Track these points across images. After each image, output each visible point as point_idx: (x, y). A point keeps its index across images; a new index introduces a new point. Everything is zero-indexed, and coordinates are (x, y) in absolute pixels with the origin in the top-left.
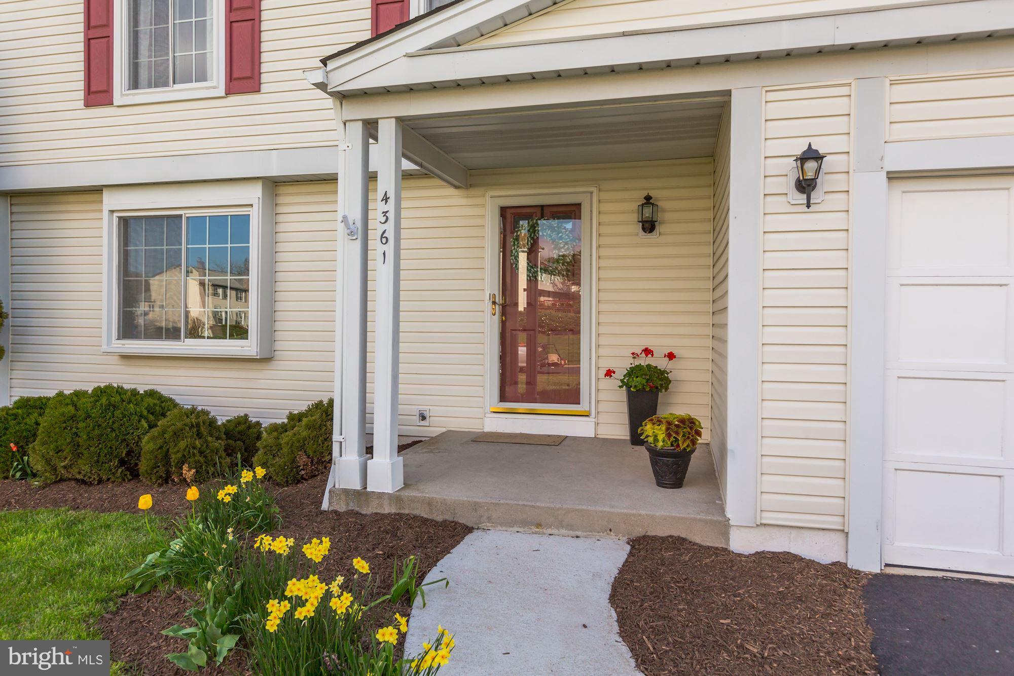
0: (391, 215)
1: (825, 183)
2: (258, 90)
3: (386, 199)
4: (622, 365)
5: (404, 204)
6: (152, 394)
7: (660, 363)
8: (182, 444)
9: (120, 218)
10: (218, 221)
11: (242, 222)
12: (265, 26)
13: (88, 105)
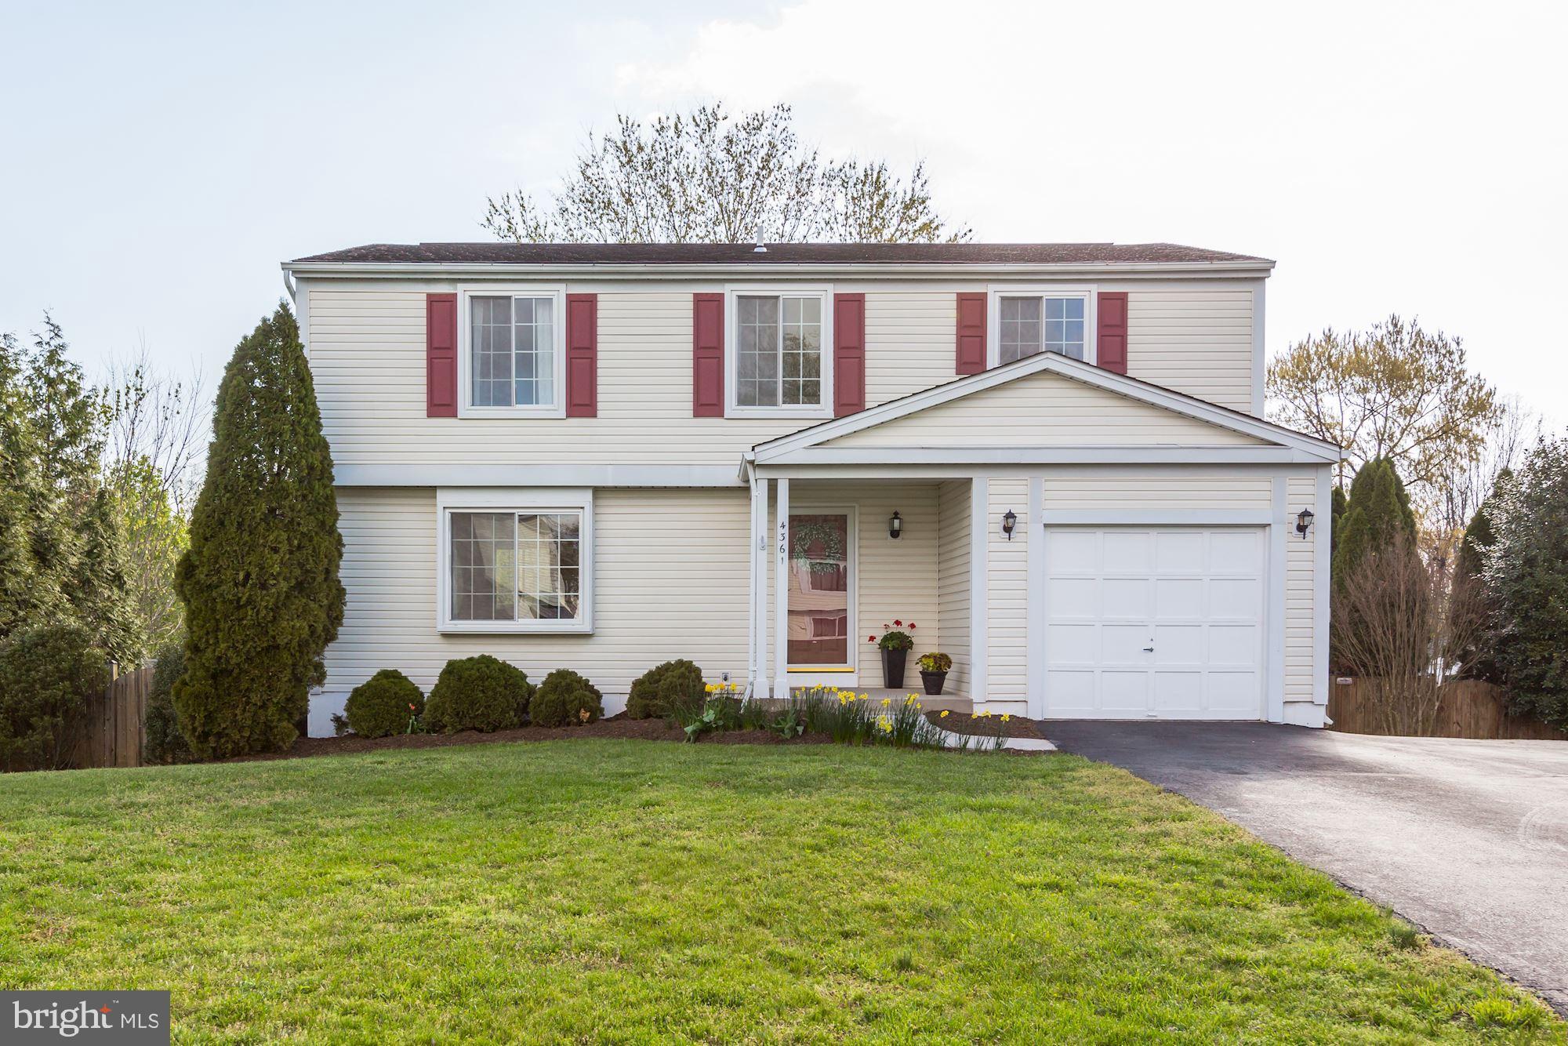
0: (786, 536)
1: (1017, 528)
2: (594, 415)
3: (783, 526)
4: (880, 634)
7: (907, 632)
8: (577, 694)
9: (452, 514)
12: (600, 364)
13: (430, 415)
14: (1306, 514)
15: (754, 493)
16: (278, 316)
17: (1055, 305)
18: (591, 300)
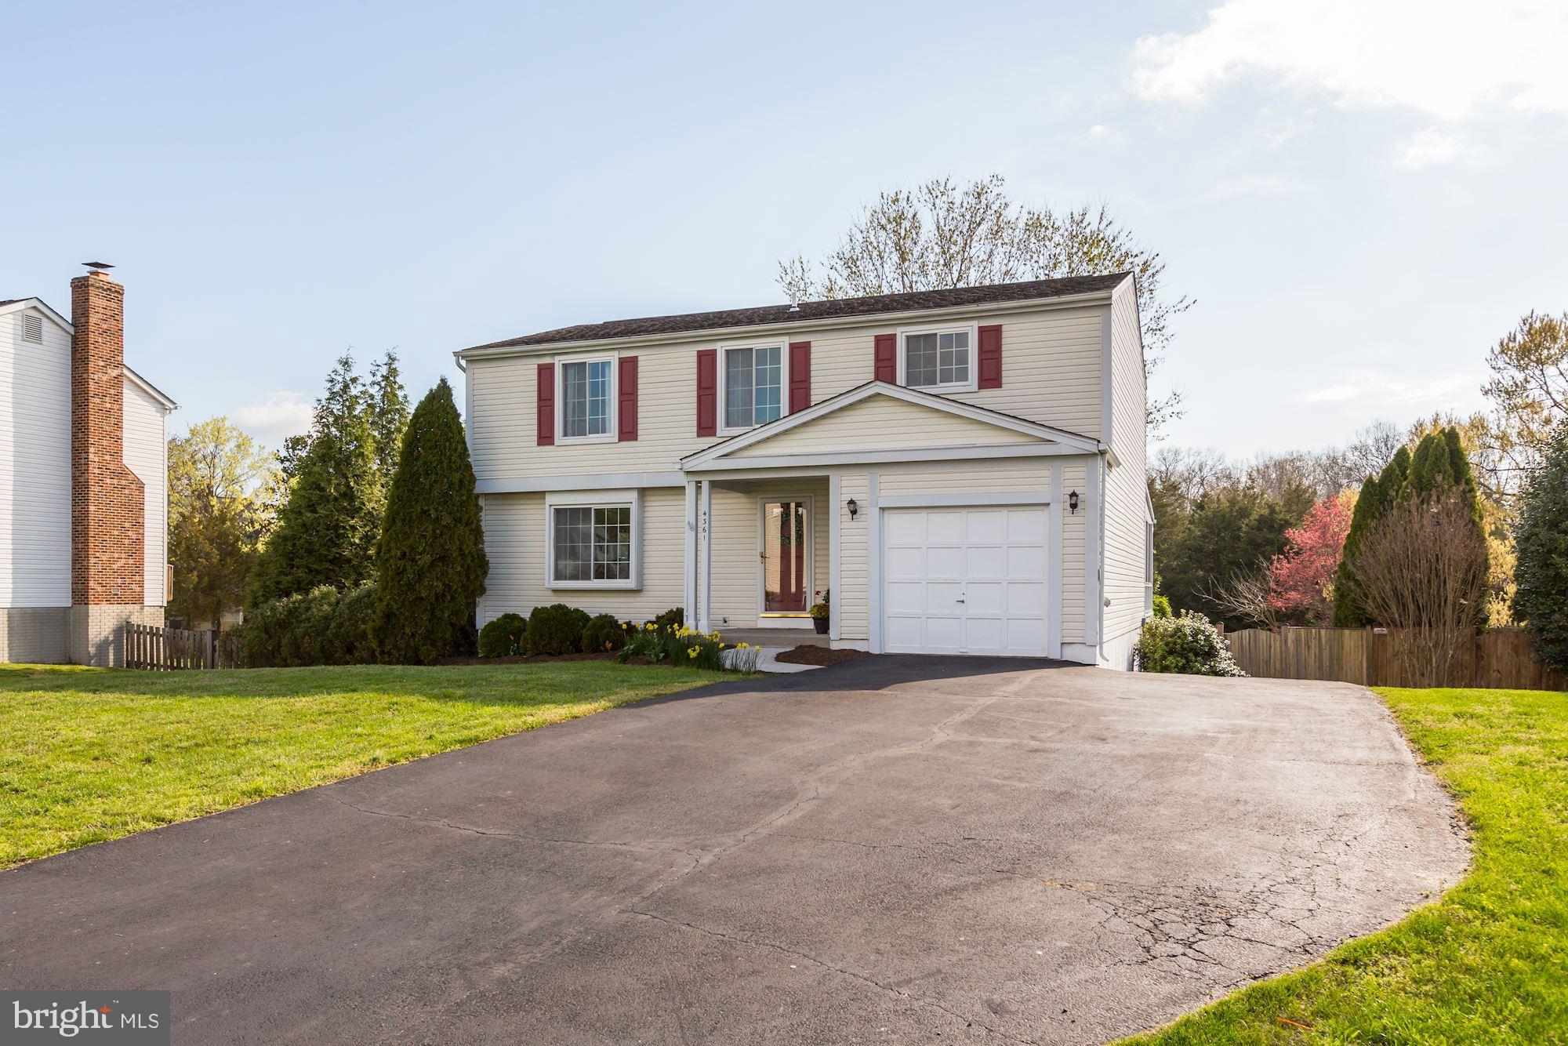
0: (707, 520)
1: (861, 511)
2: (637, 439)
3: (705, 514)
5: (712, 502)
6: (577, 610)
8: (605, 631)
9: (555, 509)
10: (613, 511)
11: (625, 513)
12: (639, 404)
13: (539, 444)
14: (1074, 495)
15: (687, 491)
16: (439, 386)
17: (947, 338)
18: (634, 361)
